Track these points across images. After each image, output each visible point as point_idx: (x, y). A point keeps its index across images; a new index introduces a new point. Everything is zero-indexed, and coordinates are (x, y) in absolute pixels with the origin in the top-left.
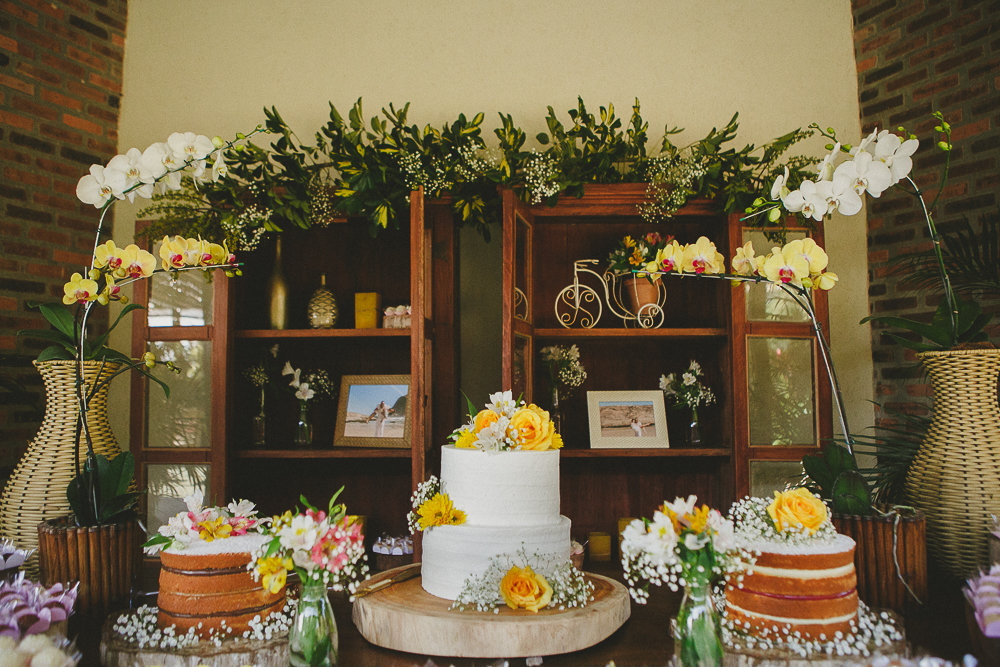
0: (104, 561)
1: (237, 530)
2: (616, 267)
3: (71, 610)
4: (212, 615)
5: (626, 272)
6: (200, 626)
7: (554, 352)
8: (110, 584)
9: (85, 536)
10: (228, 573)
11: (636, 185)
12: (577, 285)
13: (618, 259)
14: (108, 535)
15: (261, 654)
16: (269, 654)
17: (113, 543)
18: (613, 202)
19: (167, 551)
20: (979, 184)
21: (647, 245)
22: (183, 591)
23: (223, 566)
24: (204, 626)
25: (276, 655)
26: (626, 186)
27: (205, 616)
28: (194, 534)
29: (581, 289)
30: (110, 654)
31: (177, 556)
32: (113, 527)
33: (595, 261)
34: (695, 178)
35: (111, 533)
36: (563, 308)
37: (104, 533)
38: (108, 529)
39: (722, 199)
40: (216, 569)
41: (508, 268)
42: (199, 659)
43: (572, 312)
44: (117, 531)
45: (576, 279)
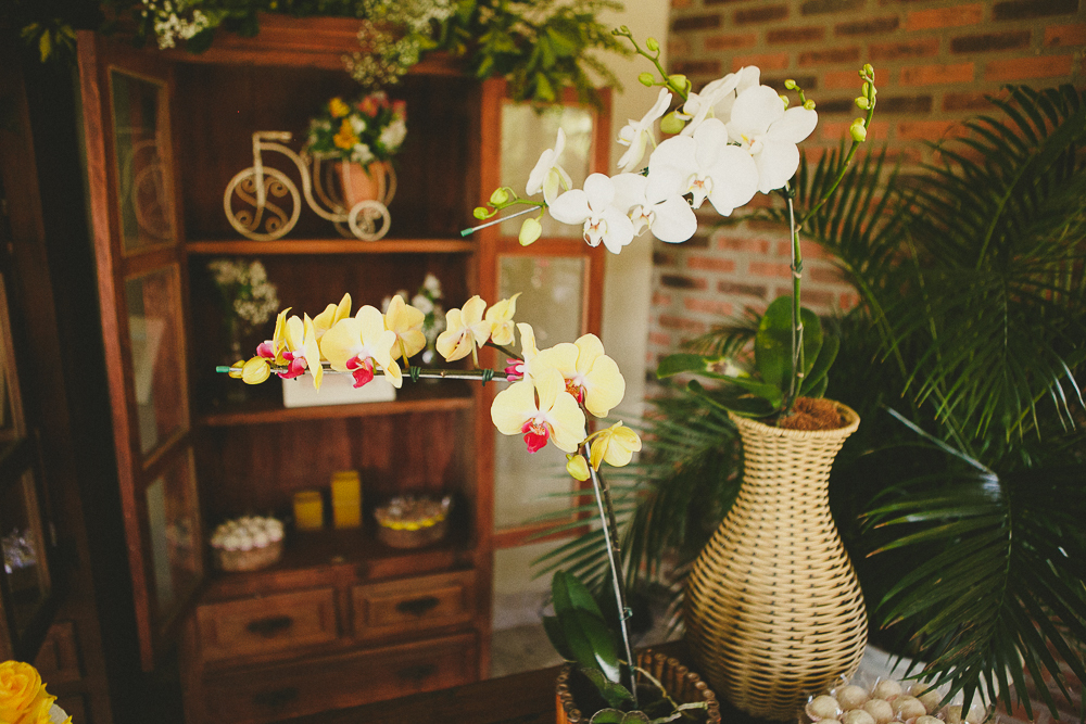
2: (317, 147)
5: (333, 154)
7: (227, 272)
11: (345, 22)
12: (259, 169)
13: (321, 133)
18: (307, 46)
20: (802, 59)
21: (363, 116)
26: (330, 21)
29: (266, 177)
33: (286, 136)
34: (434, 22)
36: (238, 205)
39: (475, 55)
41: (98, 175)
43: (253, 210)
45: (258, 162)
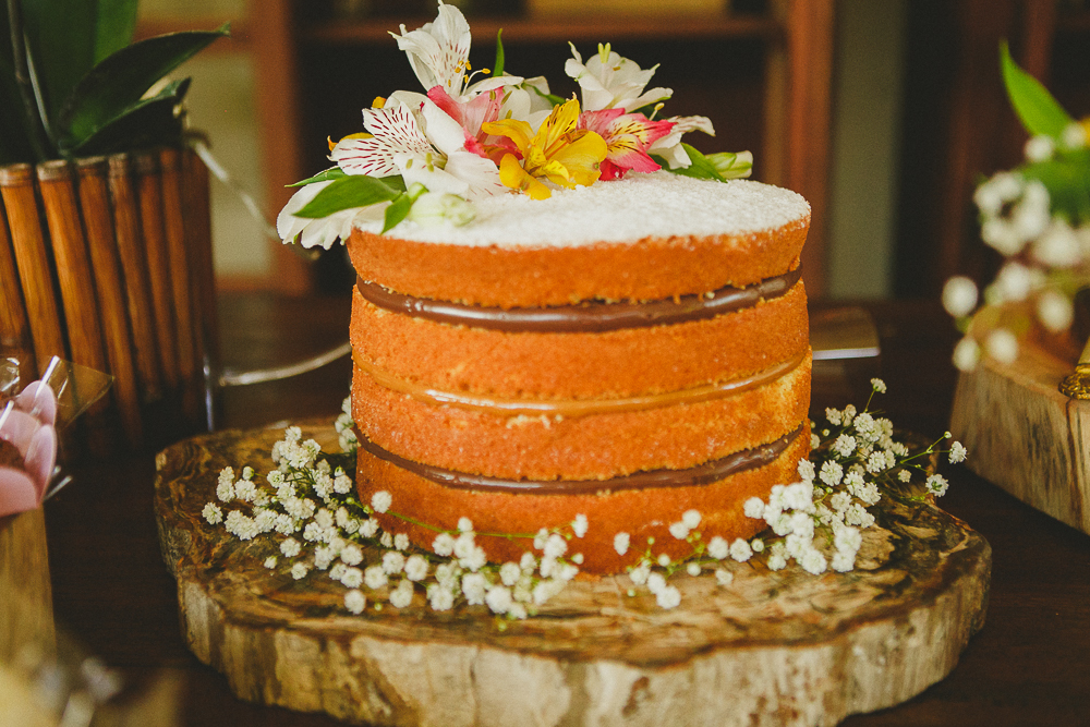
0: (105, 278)
1: (618, 156)
3: (49, 469)
4: (617, 483)
6: (580, 526)
8: (133, 351)
9: (29, 194)
10: (670, 321)
14: (107, 193)
15: (868, 646)
16: (891, 643)
17: (123, 216)
19: (400, 232)
22: (491, 392)
23: (652, 290)
24: (593, 527)
25: (914, 642)
27: (591, 487)
28: (476, 168)
30: (236, 637)
31: (452, 250)
32: (117, 162)
35: (117, 185)
37: (90, 187)
38: (102, 171)
40: (624, 302)
42: (634, 674)
44: (133, 177)
